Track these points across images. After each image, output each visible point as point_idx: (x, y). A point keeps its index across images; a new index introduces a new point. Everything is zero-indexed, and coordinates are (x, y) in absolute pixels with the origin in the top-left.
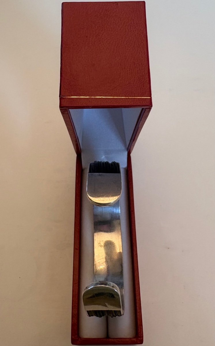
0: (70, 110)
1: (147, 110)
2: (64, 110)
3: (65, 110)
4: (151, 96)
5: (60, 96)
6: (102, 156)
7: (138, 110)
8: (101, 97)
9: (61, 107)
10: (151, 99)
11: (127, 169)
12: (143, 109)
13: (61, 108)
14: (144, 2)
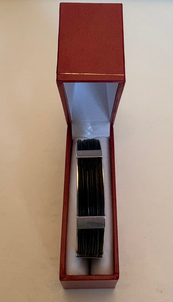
0: (64, 83)
1: (122, 84)
2: (59, 84)
3: (61, 83)
4: (124, 74)
5: (57, 73)
6: (89, 127)
7: (116, 84)
8: (88, 74)
9: (57, 80)
10: (125, 76)
11: (109, 138)
12: (119, 83)
13: (58, 82)
14: (121, 4)
